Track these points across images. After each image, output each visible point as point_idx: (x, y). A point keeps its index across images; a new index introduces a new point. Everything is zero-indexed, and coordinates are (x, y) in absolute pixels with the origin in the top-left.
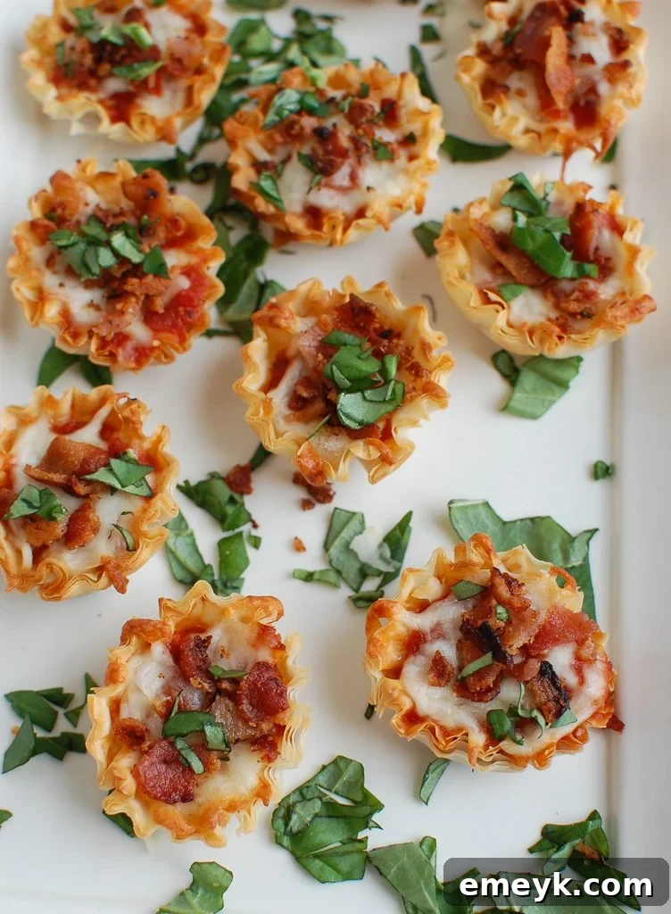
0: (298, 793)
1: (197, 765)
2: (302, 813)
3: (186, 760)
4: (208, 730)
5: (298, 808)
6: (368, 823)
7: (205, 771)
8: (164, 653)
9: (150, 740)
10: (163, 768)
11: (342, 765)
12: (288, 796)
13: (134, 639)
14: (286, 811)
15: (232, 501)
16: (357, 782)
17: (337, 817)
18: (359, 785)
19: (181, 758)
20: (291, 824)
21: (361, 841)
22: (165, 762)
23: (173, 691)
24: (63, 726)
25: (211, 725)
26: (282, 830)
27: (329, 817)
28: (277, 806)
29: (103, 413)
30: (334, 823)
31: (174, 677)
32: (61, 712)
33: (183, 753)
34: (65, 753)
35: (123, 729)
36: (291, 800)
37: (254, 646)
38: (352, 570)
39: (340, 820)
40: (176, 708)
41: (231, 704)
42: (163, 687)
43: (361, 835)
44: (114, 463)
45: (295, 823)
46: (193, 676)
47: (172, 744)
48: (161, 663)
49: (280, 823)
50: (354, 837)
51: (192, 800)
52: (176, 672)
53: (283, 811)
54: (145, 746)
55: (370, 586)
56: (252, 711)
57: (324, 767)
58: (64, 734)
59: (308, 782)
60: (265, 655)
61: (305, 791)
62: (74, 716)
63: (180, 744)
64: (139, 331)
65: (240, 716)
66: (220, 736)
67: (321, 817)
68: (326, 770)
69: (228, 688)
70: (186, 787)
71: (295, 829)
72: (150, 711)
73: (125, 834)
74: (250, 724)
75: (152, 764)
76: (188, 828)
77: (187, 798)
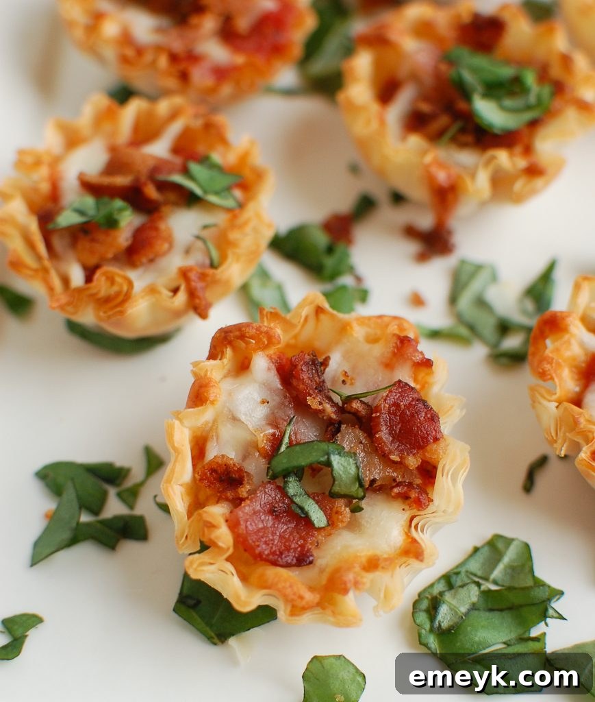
0: (443, 582)
1: (318, 517)
2: (454, 602)
3: (302, 509)
4: (336, 460)
5: (448, 597)
6: (546, 610)
7: (329, 525)
8: (269, 369)
9: (249, 484)
10: (269, 521)
11: (500, 545)
12: (432, 586)
13: (229, 352)
14: (429, 603)
15: (330, 250)
16: (523, 566)
17: (501, 610)
18: (527, 569)
19: (294, 507)
20: (439, 617)
21: (536, 639)
22: (272, 511)
23: (281, 422)
24: (114, 508)
25: (339, 454)
26: (428, 626)
27: (491, 610)
28: (417, 598)
29: (175, 129)
30: (496, 618)
31: (283, 404)
32: (112, 492)
33: (297, 500)
34: (118, 541)
35: (213, 471)
36: (436, 591)
37: (389, 366)
38: (487, 326)
39: (505, 614)
40: (286, 440)
41: (362, 436)
42: (267, 417)
43: (534, 632)
44: (195, 168)
45: (445, 616)
46: (310, 395)
47: (282, 490)
48: (266, 385)
49: (422, 618)
50: (526, 635)
51: (311, 563)
52: (285, 397)
53: (425, 604)
54: (243, 491)
55: (512, 342)
56: (392, 442)
57: (476, 550)
58: (117, 518)
59: (457, 567)
60: (404, 374)
61: (453, 579)
62: (130, 496)
63: (293, 487)
64: (216, 52)
65: (375, 448)
66: (353, 470)
67: (478, 609)
68: (478, 554)
69: (360, 409)
70: (302, 546)
71: (445, 625)
72: (249, 448)
73: (206, 639)
74: (392, 457)
75: (255, 513)
76: (309, 597)
77: (303, 560)
